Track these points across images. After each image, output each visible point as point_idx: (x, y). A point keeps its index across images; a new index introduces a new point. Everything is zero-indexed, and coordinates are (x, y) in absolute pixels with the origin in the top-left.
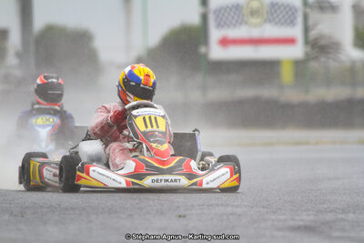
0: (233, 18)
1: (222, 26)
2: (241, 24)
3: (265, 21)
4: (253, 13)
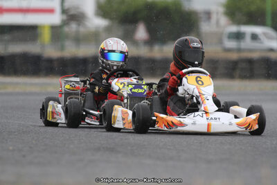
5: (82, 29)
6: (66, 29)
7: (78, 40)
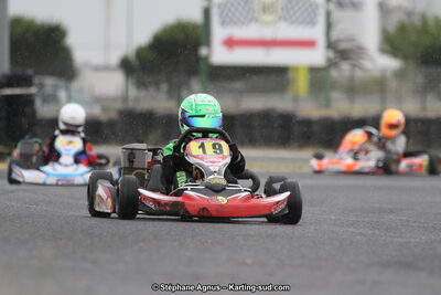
0: (241, 14)
1: (228, 24)
2: (251, 21)
3: (280, 19)
4: (265, 9)
5: (359, 73)
6: (334, 73)
7: (352, 89)
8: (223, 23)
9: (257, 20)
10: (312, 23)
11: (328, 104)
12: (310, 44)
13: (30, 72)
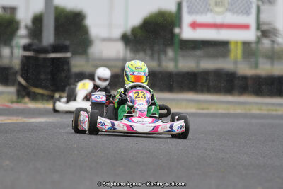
0: (201, 6)
1: (193, 13)
2: (208, 10)
4: (217, 4)
8: (190, 13)
9: (211, 11)
10: (248, 13)
11: (256, 66)
12: (246, 27)
13: (67, 43)
